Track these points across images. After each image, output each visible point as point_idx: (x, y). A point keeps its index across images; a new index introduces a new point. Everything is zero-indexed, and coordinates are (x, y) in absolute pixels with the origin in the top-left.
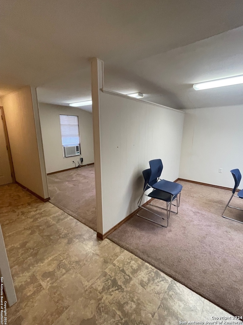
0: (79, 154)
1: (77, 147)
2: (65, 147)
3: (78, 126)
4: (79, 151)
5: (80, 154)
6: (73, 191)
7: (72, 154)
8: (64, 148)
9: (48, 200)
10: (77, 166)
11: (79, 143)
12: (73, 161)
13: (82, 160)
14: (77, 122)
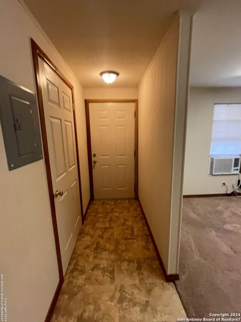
0: (237, 172)
1: (237, 160)
2: (215, 158)
4: (239, 168)
5: (240, 172)
8: (212, 159)
9: (174, 279)
10: (229, 192)
12: (224, 184)
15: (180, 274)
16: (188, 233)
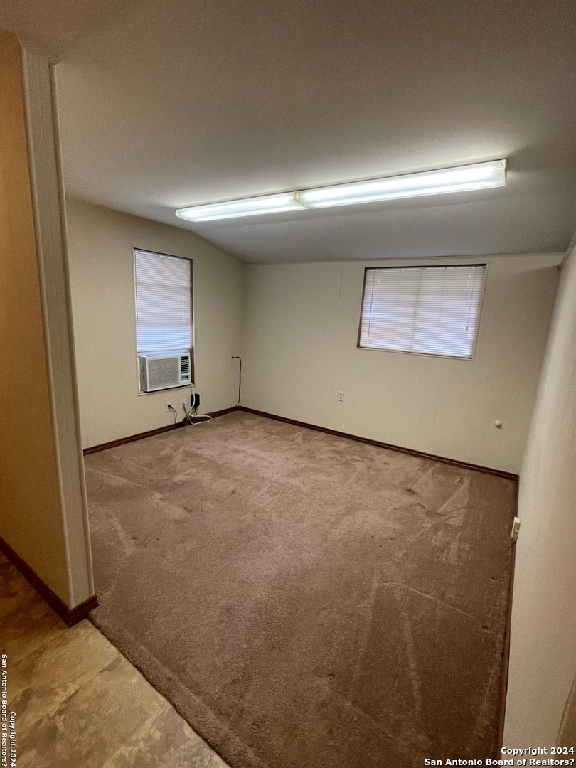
0: (188, 382)
1: (184, 359)
2: (147, 358)
3: (189, 293)
4: (189, 374)
5: (193, 381)
6: (190, 546)
7: (167, 381)
8: (143, 361)
9: (85, 612)
10: (180, 420)
11: (189, 347)
12: (169, 406)
13: (196, 400)
14: (189, 278)
15: (98, 594)
16: (109, 517)
